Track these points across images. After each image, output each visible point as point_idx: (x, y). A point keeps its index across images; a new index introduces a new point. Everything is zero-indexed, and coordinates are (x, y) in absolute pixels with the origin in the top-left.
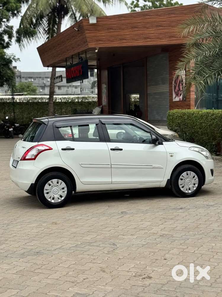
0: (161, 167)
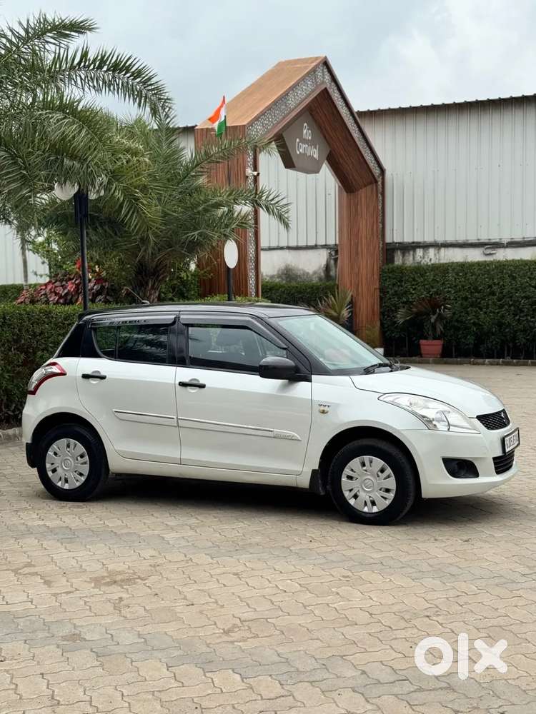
0: (293, 438)
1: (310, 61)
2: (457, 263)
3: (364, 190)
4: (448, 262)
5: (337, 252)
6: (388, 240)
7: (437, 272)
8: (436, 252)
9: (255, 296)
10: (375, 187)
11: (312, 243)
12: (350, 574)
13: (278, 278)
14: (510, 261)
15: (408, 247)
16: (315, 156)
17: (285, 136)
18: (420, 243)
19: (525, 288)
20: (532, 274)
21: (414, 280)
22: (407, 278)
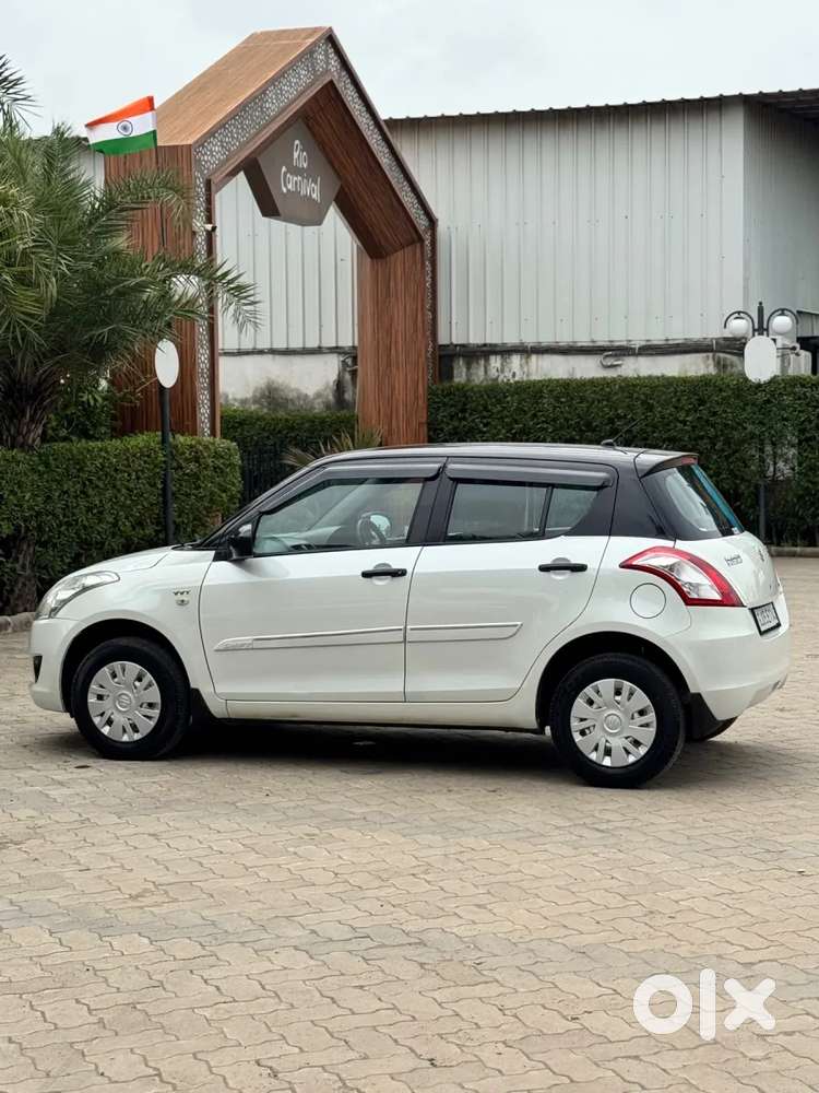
1: (303, 36)
2: (557, 381)
3: (400, 254)
4: (543, 378)
5: (355, 359)
6: (443, 339)
7: (524, 396)
8: (524, 361)
9: (209, 436)
10: (418, 251)
11: (312, 343)
12: (317, 831)
13: (255, 402)
14: (645, 378)
15: (475, 352)
16: (314, 196)
17: (260, 162)
18: (496, 345)
19: (668, 425)
20: (679, 400)
21: (486, 409)
22: (474, 405)
